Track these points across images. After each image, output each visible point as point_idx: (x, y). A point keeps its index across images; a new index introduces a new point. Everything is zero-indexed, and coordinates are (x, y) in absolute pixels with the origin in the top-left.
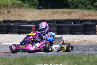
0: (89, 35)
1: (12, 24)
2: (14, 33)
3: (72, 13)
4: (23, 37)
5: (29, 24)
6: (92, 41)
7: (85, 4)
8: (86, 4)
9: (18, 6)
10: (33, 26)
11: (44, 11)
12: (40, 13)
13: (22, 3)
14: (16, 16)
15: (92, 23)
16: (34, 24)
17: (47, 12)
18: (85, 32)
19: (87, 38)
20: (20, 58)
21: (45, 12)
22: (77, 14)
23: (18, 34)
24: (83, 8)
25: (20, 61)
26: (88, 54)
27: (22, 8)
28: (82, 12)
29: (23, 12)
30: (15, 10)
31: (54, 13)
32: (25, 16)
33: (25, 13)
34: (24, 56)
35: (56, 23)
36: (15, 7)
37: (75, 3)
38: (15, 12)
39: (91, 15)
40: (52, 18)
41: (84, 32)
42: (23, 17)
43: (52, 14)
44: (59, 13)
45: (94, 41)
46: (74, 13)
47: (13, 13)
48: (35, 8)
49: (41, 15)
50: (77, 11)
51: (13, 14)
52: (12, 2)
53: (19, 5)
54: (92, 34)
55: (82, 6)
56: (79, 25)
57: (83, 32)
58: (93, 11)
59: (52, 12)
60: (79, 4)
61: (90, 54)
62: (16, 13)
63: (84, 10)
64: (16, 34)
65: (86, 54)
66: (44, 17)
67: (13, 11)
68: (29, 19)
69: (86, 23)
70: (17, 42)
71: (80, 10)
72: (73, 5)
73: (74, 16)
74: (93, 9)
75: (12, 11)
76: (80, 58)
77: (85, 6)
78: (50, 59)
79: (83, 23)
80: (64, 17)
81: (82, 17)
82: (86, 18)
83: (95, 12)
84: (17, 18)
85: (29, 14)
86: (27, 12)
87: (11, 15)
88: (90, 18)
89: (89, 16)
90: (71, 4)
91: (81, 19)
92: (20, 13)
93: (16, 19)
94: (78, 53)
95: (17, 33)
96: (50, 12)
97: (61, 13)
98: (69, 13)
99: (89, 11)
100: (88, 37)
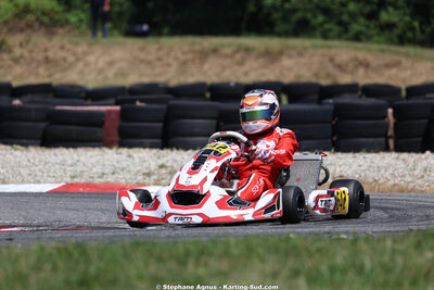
0: (357, 155)
1: (17, 102)
2: (25, 141)
3: (281, 53)
4: (64, 161)
5: (89, 102)
6: (371, 180)
7: (341, 13)
8: (345, 18)
9: (42, 23)
10: (109, 112)
11: (156, 46)
12: (142, 56)
13: (59, 8)
14: (34, 65)
15: (372, 101)
16: (113, 101)
17: (171, 49)
18: (338, 139)
19: (351, 166)
20: (59, 251)
21: (160, 49)
22: (303, 60)
23: (44, 148)
24: (331, 34)
25: (61, 264)
26: (351, 238)
27: (61, 31)
28: (325, 51)
29: (62, 48)
30: (28, 42)
31: (203, 55)
32: (72, 65)
33: (74, 54)
34: (73, 241)
35: (213, 98)
36: (29, 26)
37: (294, 11)
38: (31, 46)
39: (367, 65)
40: (192, 75)
41: (335, 138)
42: (64, 70)
43: (193, 61)
44: (226, 56)
45: (381, 182)
46: (290, 57)
47: (18, 52)
48: (116, 32)
49: (142, 61)
50: (305, 48)
51: (22, 57)
52: (16, 6)
53: (45, 19)
54: (370, 149)
55: (327, 26)
56: (313, 107)
57: (329, 141)
58: (375, 47)
59: (191, 52)
60: (315, 16)
61: (363, 235)
62: (31, 52)
63: (336, 43)
64: (33, 145)
65: (345, 236)
66: (158, 70)
67: (21, 45)
68: (91, 81)
69: (347, 99)
70: (39, 182)
71: (319, 42)
72: (285, 19)
73: (289, 69)
74: (376, 38)
75: (17, 43)
76: (319, 250)
77: (340, 23)
78: (187, 254)
79: (331, 101)
80: (246, 74)
81: (328, 75)
82: (345, 79)
83: (383, 51)
84: (37, 75)
85: (91, 58)
86: (80, 50)
87: (9, 62)
88: (363, 78)
89: (356, 67)
90: (276, 15)
91: (324, 82)
92: (50, 54)
93: (32, 80)
94: (310, 233)
95: (39, 142)
96: (186, 48)
97: (232, 56)
98: (271, 57)
99: (357, 49)
100: (351, 161)
